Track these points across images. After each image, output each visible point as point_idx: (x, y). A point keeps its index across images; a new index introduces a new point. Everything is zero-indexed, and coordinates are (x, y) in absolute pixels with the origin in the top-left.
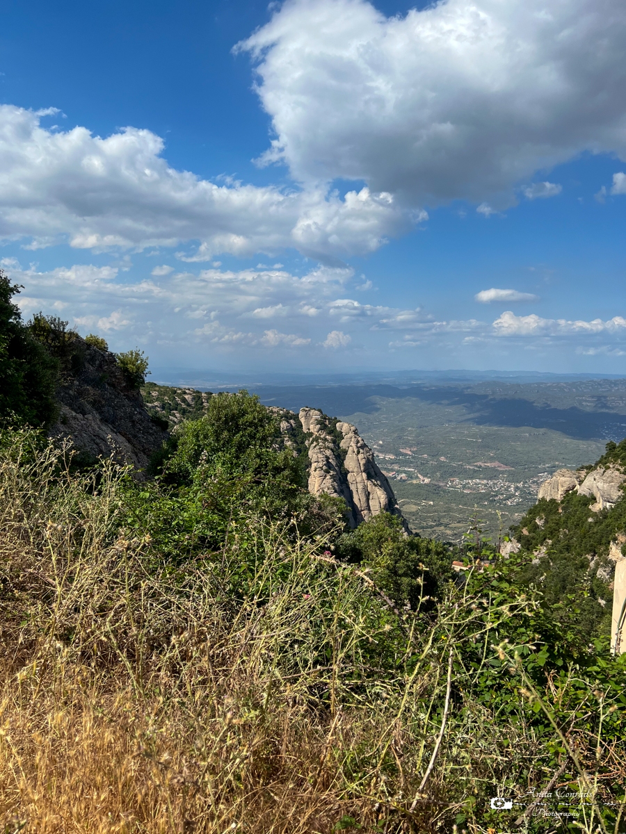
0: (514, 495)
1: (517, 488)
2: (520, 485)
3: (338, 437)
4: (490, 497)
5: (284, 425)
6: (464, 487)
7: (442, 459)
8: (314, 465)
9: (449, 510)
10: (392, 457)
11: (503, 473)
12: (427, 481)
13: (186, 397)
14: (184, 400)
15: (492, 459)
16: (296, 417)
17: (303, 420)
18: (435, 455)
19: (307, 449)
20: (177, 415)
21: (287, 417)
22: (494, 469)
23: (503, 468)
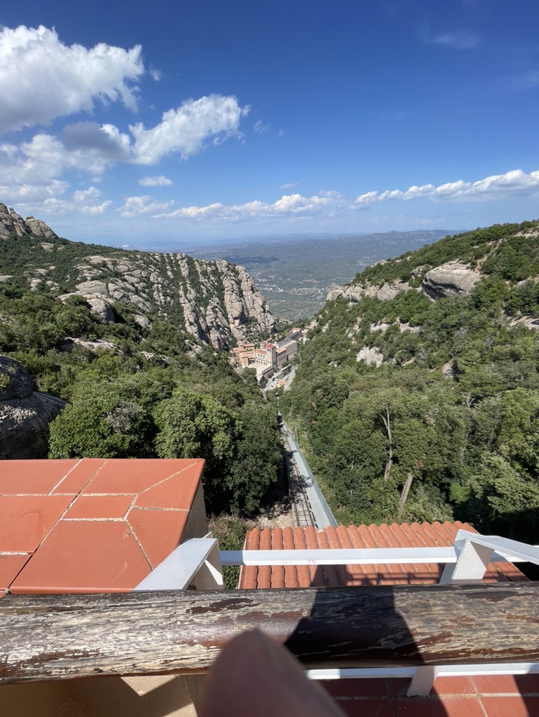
0: (320, 294)
1: (321, 291)
2: (323, 289)
3: (237, 273)
4: (309, 296)
5: (209, 269)
6: (299, 292)
7: (288, 279)
8: (226, 289)
9: (292, 303)
10: (266, 280)
11: (315, 284)
12: (282, 290)
13: (156, 257)
14: (155, 259)
15: (310, 278)
16: (215, 265)
17: (218, 266)
18: (285, 278)
19: (222, 281)
20: (153, 267)
21: (210, 265)
22: (311, 283)
23: (316, 282)
